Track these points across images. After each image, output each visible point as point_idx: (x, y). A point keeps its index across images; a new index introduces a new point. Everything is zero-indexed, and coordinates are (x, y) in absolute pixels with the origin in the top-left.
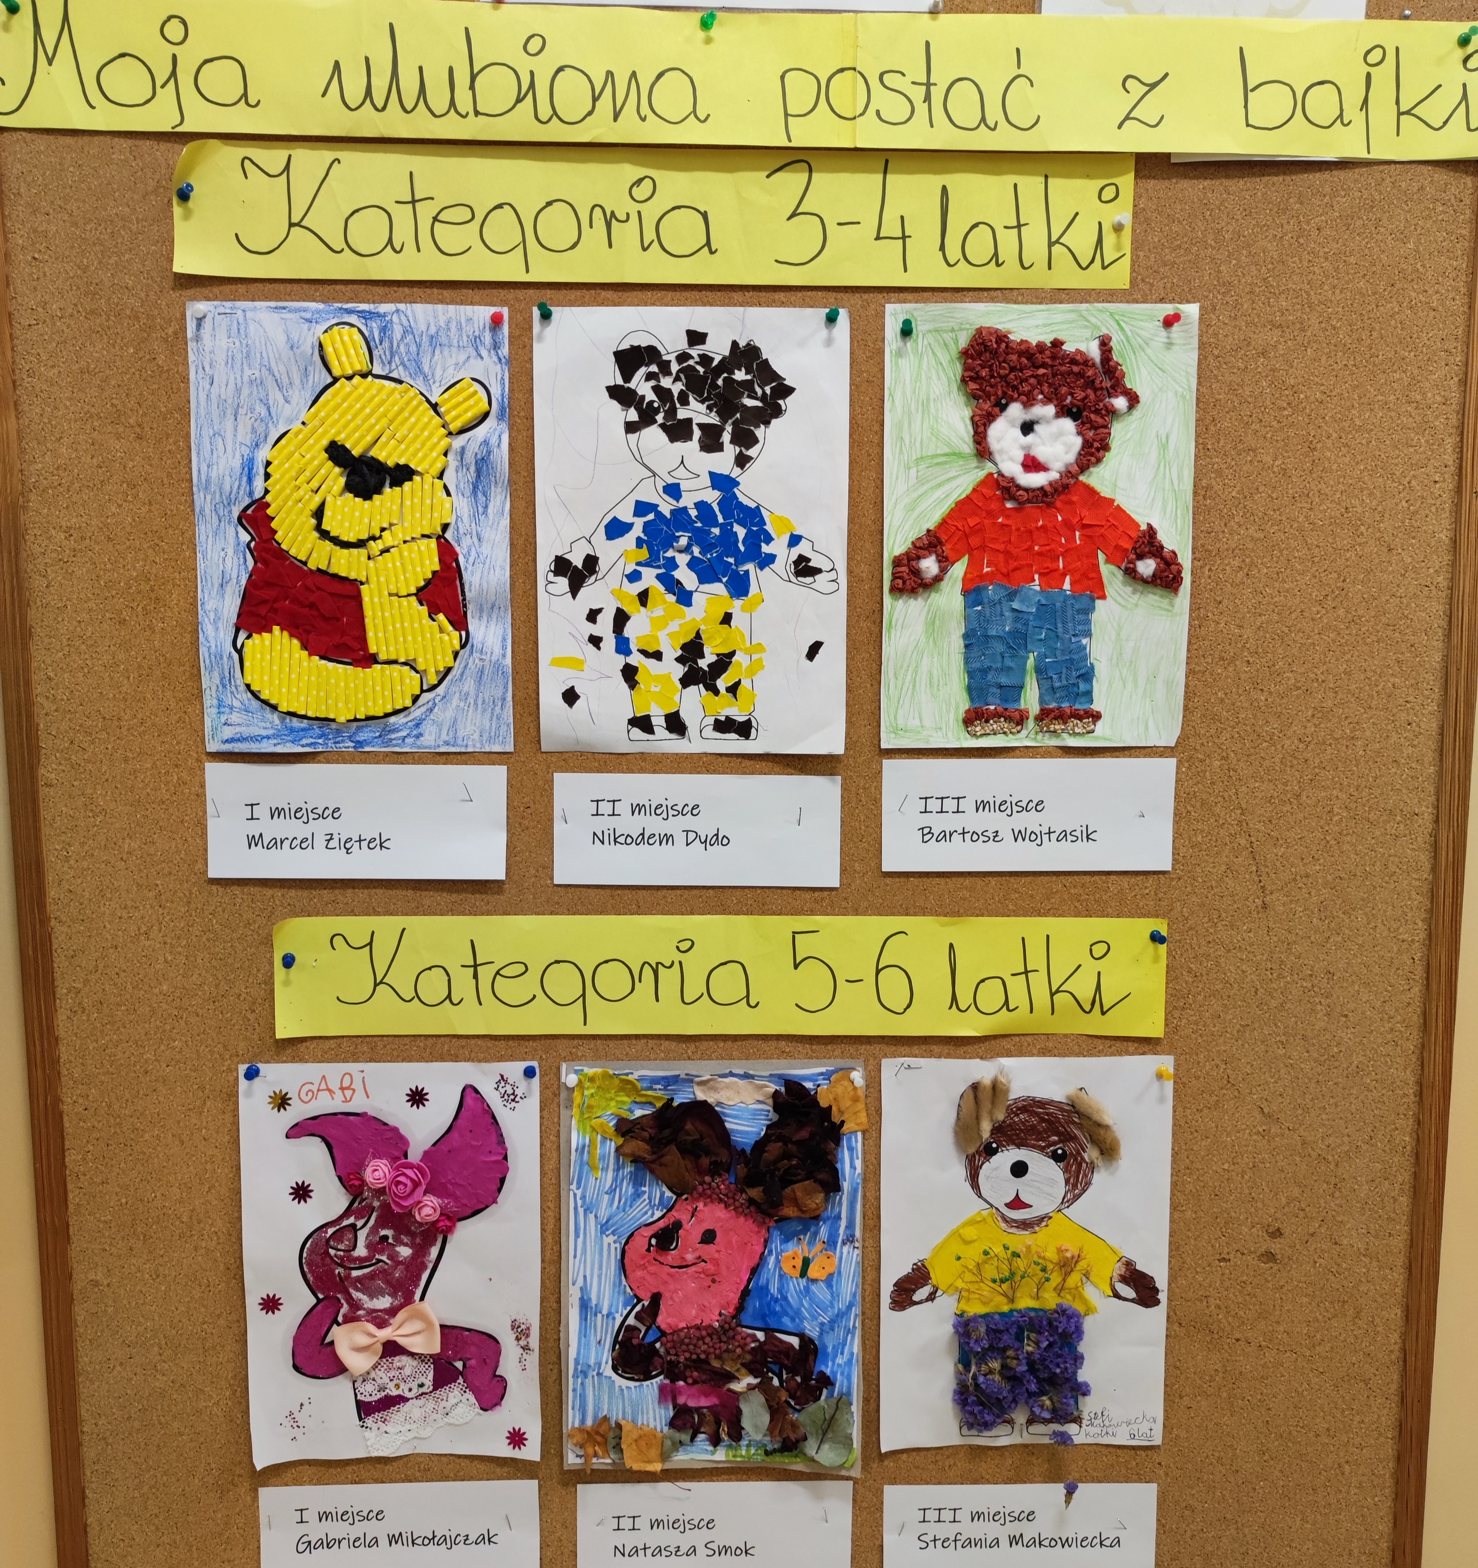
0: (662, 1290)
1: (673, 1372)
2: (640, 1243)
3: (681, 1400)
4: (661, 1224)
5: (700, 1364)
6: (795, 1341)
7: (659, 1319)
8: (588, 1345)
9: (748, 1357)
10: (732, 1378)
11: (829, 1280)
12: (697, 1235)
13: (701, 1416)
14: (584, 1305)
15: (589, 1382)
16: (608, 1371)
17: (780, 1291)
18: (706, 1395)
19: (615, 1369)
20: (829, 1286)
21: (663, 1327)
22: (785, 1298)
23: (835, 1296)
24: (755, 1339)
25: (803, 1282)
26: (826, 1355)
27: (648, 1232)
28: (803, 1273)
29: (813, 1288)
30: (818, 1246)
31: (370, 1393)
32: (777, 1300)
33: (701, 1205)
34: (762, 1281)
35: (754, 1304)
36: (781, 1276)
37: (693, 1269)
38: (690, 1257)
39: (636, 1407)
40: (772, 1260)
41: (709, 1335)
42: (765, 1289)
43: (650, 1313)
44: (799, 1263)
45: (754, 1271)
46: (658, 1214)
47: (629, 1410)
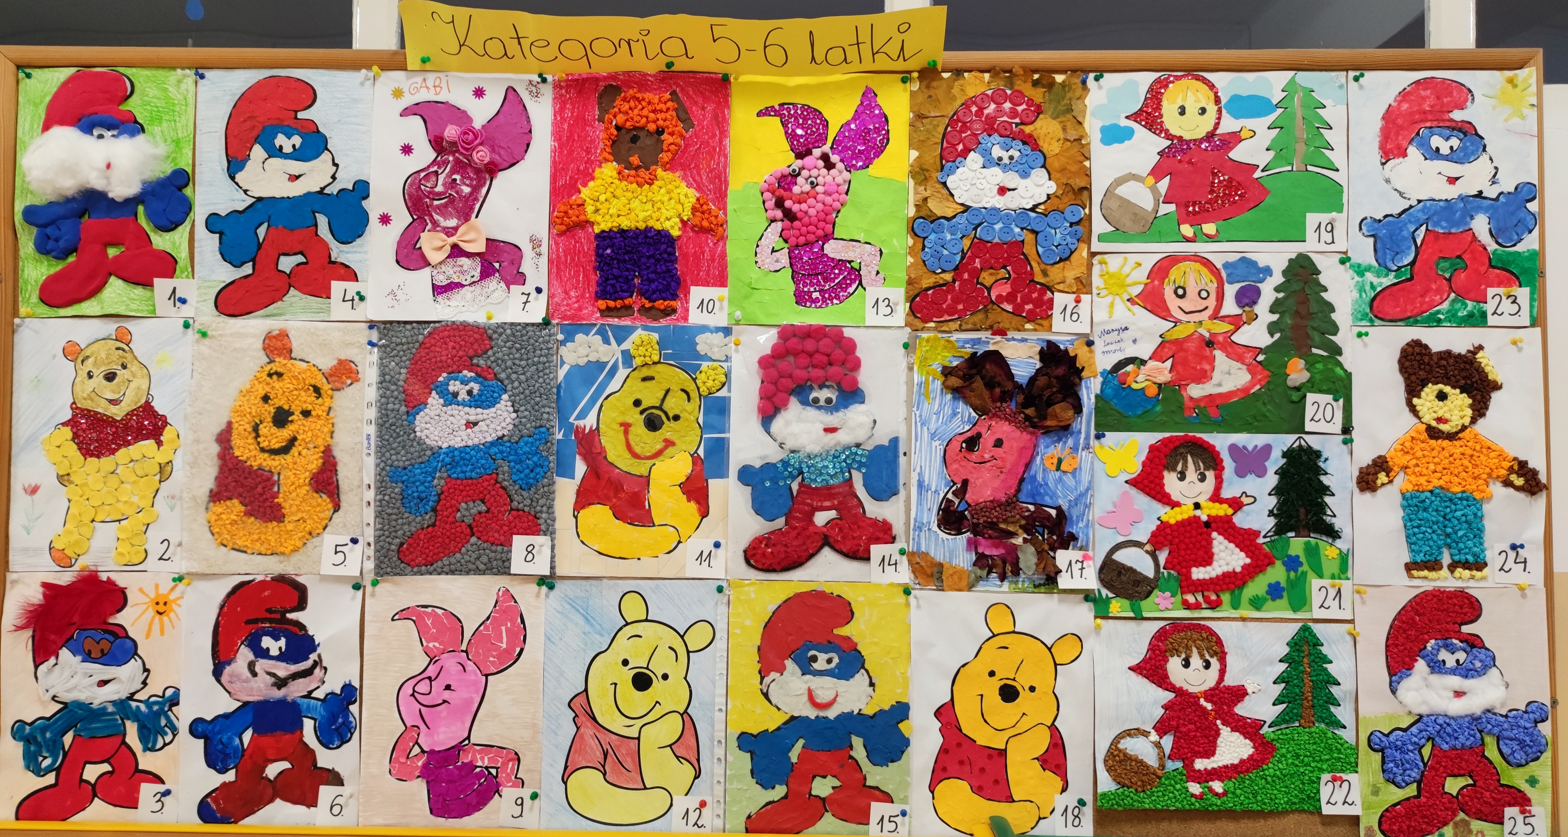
0: (969, 477)
1: (976, 530)
2: (956, 445)
3: (980, 550)
4: (969, 434)
5: (993, 525)
6: (1053, 512)
7: (967, 496)
8: (922, 510)
9: (1023, 522)
10: (1013, 535)
11: (1074, 473)
12: (991, 442)
13: (993, 559)
14: (920, 484)
15: (922, 534)
16: (935, 528)
17: (1043, 479)
18: (997, 547)
19: (939, 526)
20: (1074, 477)
21: (969, 501)
22: (1047, 484)
23: (1078, 482)
24: (1029, 510)
25: (1058, 474)
26: (1072, 522)
27: (962, 438)
28: (1058, 469)
29: (1064, 478)
30: (1067, 450)
31: (442, 280)
32: (1041, 485)
33: (994, 423)
34: (1032, 472)
35: (1027, 487)
36: (1044, 470)
37: (988, 464)
38: (987, 456)
39: (952, 552)
40: (1038, 459)
41: (999, 506)
42: (1034, 478)
43: (961, 492)
44: (1055, 461)
45: (1028, 466)
46: (967, 428)
47: (947, 555)
